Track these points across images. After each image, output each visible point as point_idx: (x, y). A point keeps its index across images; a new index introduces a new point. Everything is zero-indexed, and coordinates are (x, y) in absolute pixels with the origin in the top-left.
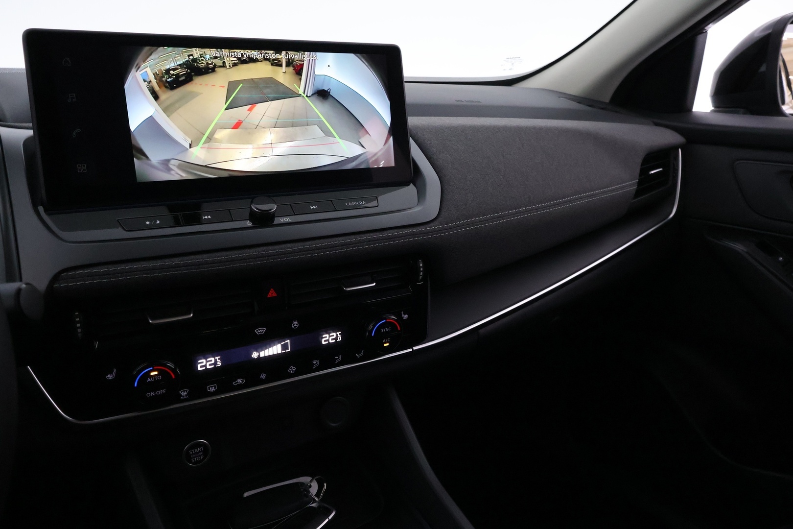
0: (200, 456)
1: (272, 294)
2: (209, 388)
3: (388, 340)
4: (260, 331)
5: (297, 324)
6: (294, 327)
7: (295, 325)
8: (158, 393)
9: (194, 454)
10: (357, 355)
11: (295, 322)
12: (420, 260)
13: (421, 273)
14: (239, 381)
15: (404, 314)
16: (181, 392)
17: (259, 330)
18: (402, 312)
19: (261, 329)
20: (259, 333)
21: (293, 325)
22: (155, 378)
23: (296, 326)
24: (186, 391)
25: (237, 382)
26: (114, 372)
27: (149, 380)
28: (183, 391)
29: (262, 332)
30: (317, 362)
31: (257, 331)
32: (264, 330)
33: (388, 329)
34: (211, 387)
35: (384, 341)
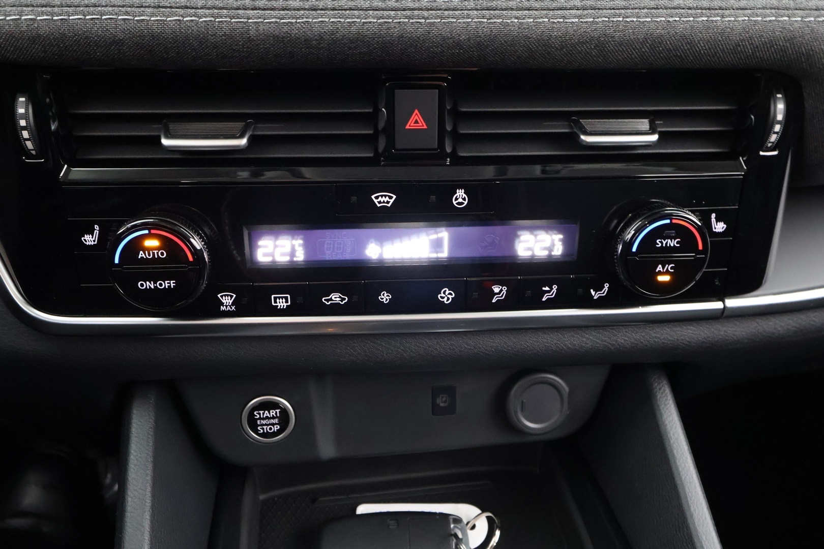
0: (273, 425)
1: (416, 122)
2: (275, 298)
3: (669, 267)
4: (383, 199)
5: (464, 199)
6: (458, 204)
7: (460, 200)
8: (161, 285)
9: (263, 419)
10: (593, 293)
11: (460, 193)
12: (779, 96)
13: (777, 128)
14: (336, 297)
15: (718, 220)
16: (222, 296)
17: (382, 196)
18: (713, 216)
19: (385, 196)
20: (380, 202)
21: (456, 199)
22: (154, 254)
23: (462, 203)
24: (232, 297)
25: (331, 299)
26: (96, 232)
27: (141, 254)
28: (225, 295)
29: (388, 202)
30: (501, 290)
31: (377, 198)
32: (391, 198)
33: (672, 243)
34: (279, 298)
35: (660, 268)
